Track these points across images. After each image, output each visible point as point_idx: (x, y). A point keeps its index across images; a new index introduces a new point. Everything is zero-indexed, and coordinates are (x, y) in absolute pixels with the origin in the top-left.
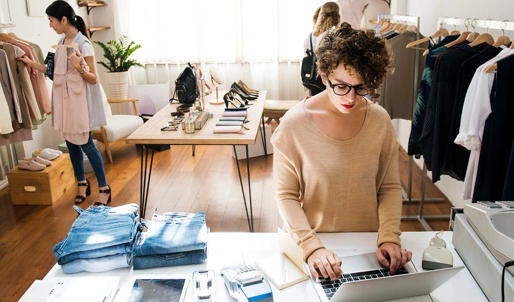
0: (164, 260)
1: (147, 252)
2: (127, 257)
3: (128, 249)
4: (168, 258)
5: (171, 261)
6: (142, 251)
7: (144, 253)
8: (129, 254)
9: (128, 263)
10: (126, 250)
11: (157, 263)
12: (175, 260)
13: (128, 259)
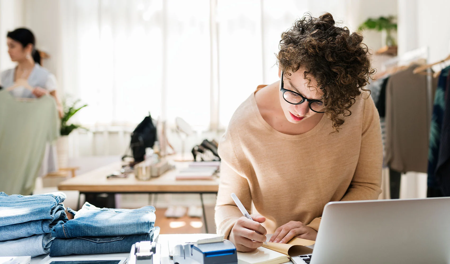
0: (93, 244)
1: (72, 232)
2: (43, 238)
3: (46, 226)
4: (99, 240)
5: (104, 244)
6: (65, 230)
7: (67, 232)
8: (46, 235)
9: (43, 247)
10: (42, 228)
11: (84, 246)
12: (109, 244)
13: (44, 241)
